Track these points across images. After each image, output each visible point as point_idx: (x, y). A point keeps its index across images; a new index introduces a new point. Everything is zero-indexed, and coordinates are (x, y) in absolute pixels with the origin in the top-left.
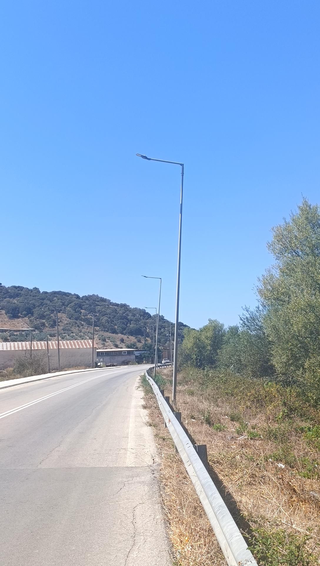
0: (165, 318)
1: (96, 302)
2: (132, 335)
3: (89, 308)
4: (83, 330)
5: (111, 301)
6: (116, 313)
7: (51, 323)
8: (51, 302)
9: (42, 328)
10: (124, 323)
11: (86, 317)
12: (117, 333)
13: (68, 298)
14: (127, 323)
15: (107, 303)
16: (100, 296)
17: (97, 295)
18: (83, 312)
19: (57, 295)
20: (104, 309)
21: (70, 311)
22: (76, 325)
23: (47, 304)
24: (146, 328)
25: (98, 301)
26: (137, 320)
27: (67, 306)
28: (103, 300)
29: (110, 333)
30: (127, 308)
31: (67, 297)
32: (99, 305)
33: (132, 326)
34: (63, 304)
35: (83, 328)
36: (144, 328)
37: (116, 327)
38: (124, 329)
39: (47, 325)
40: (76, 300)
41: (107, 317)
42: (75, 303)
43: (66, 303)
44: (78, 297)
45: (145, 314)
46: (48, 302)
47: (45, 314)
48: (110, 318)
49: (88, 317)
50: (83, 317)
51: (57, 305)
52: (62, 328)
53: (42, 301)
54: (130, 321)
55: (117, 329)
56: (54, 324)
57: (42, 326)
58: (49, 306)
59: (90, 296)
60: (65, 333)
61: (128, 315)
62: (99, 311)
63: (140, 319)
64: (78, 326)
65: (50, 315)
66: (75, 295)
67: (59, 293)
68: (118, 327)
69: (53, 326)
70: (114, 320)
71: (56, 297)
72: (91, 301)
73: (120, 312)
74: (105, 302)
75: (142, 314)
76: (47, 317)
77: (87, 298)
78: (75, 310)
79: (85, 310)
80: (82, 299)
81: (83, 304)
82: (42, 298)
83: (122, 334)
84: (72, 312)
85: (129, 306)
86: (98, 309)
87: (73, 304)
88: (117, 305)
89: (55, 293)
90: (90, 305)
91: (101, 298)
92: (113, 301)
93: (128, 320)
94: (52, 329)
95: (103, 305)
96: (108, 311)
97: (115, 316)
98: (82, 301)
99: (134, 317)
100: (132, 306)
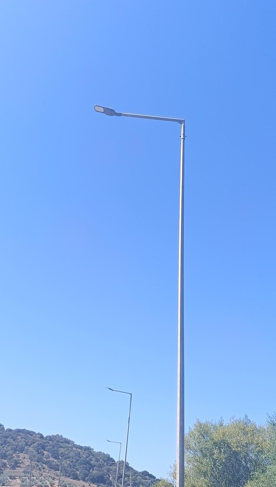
0: (130, 465)
1: (60, 444)
2: (94, 483)
3: (52, 450)
4: (44, 474)
5: (75, 443)
6: (79, 456)
7: (13, 464)
8: (14, 440)
9: (3, 468)
10: (86, 469)
11: (48, 459)
12: (79, 480)
13: (32, 437)
14: (90, 469)
15: (70, 445)
16: (64, 436)
17: (62, 435)
18: (45, 454)
19: (21, 434)
20: (67, 452)
21: (33, 452)
22: (38, 468)
23: (10, 443)
24: (109, 475)
25: (62, 443)
26: (100, 466)
27: (30, 446)
28: (67, 441)
29: (71, 479)
30: (90, 452)
31: (30, 437)
32: (62, 447)
33: (95, 472)
34: (27, 444)
35: (44, 472)
36: (107, 476)
37: (78, 472)
38: (87, 475)
39: (8, 466)
40: (39, 440)
41: (69, 460)
42: (38, 444)
43: (29, 443)
44: (42, 437)
45: (109, 460)
46: (12, 441)
47: (8, 453)
48: (72, 462)
49: (50, 459)
50: (45, 459)
51: (20, 444)
52: (23, 469)
53: (6, 439)
54: (92, 467)
55: (79, 475)
56: (16, 465)
58: (12, 445)
59: (54, 437)
60: (25, 476)
61: (91, 460)
62: (62, 453)
63: (103, 465)
64: (39, 469)
65: (12, 455)
66: (39, 434)
67: (23, 431)
68: (80, 473)
69: (13, 467)
70: (77, 464)
71: (20, 435)
72: (55, 442)
73: (83, 456)
74: (69, 443)
75: (106, 459)
76: (9, 457)
77: (51, 438)
78: (38, 451)
79: (48, 451)
80: (46, 439)
81: (46, 444)
82: (6, 436)
83: (84, 480)
84: (35, 453)
85: (93, 449)
86: (61, 451)
87: (36, 444)
88: (81, 448)
89: (19, 431)
90: (54, 447)
91: (65, 439)
92: (77, 443)
93: (91, 465)
94: (12, 471)
95: (66, 447)
96: (71, 454)
97: (77, 460)
98: (45, 441)
99: (98, 462)
100: (96, 450)
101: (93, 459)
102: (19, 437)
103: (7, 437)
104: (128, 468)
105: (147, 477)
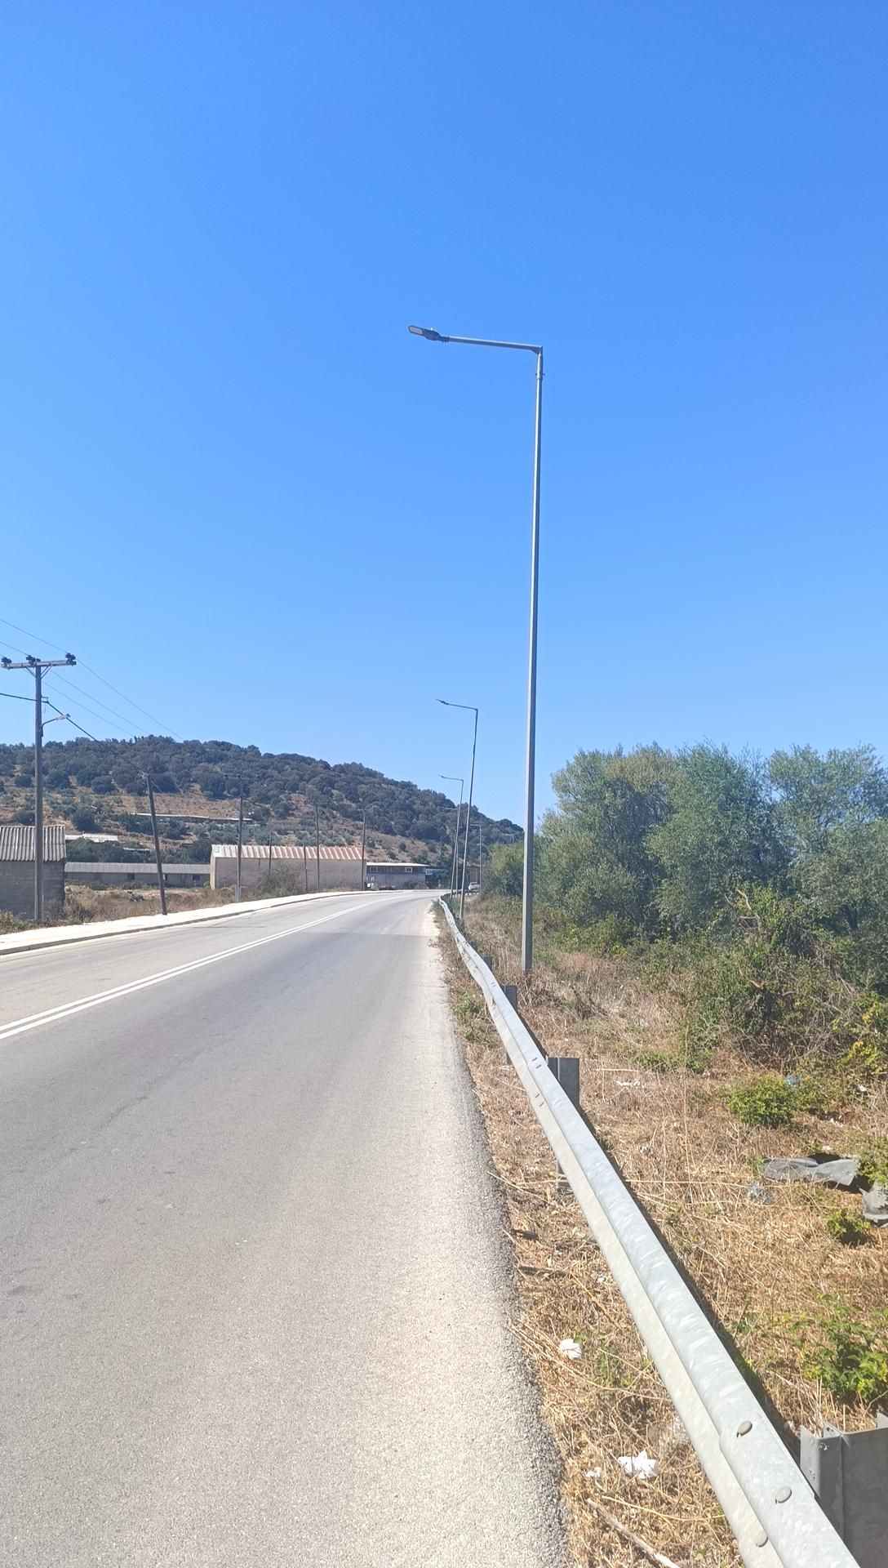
0: (479, 811)
1: (358, 777)
2: (420, 839)
3: (347, 787)
4: (335, 826)
5: (384, 777)
6: (392, 797)
7: (281, 810)
8: (279, 772)
9: (264, 818)
10: (406, 817)
11: (341, 803)
12: (394, 834)
13: (310, 767)
14: (412, 817)
15: (376, 780)
16: (366, 766)
17: (361, 764)
18: (335, 795)
19: (291, 762)
20: (371, 791)
21: (313, 792)
22: (324, 817)
23: (272, 777)
24: (445, 827)
25: (362, 776)
26: (430, 813)
27: (308, 782)
28: (371, 774)
29: (382, 833)
30: (412, 790)
31: (307, 766)
32: (363, 783)
33: (420, 822)
34: (302, 779)
35: (336, 822)
36: (442, 828)
37: (393, 823)
38: (407, 828)
39: (273, 813)
40: (324, 771)
41: (377, 804)
42: (321, 778)
43: (306, 777)
44: (326, 766)
45: (443, 802)
46: (275, 773)
47: (270, 794)
48: (382, 806)
49: (345, 803)
50: (335, 802)
51: (291, 778)
52: (299, 820)
53: (265, 771)
54: (416, 814)
55: (395, 827)
56: (286, 812)
57: (264, 815)
58: (276, 780)
59: (347, 766)
60: (304, 830)
61: (414, 803)
62: (364, 793)
63: (435, 811)
64: (327, 818)
65: (278, 796)
66: (321, 761)
67: (294, 757)
68: (396, 823)
69: (283, 816)
70: (390, 811)
71: (289, 764)
72: (350, 775)
73: (400, 797)
74: (374, 777)
75: (439, 801)
76: (273, 799)
77: (343, 769)
78: (322, 789)
79: (339, 790)
80: (334, 770)
81: (336, 779)
82: (265, 766)
83: (403, 835)
84: (317, 793)
85: (416, 786)
86: (362, 790)
87: (318, 779)
88: (395, 784)
89: (286, 758)
90: (349, 783)
91: (368, 769)
92: (388, 776)
93: (413, 810)
94: (281, 821)
95: (370, 783)
96: (380, 794)
97: (391, 804)
98: (333, 773)
99: (425, 805)
100: (422, 787)
101: (416, 801)
102: (287, 767)
103: (266, 768)
104: (475, 813)
105: (508, 829)
